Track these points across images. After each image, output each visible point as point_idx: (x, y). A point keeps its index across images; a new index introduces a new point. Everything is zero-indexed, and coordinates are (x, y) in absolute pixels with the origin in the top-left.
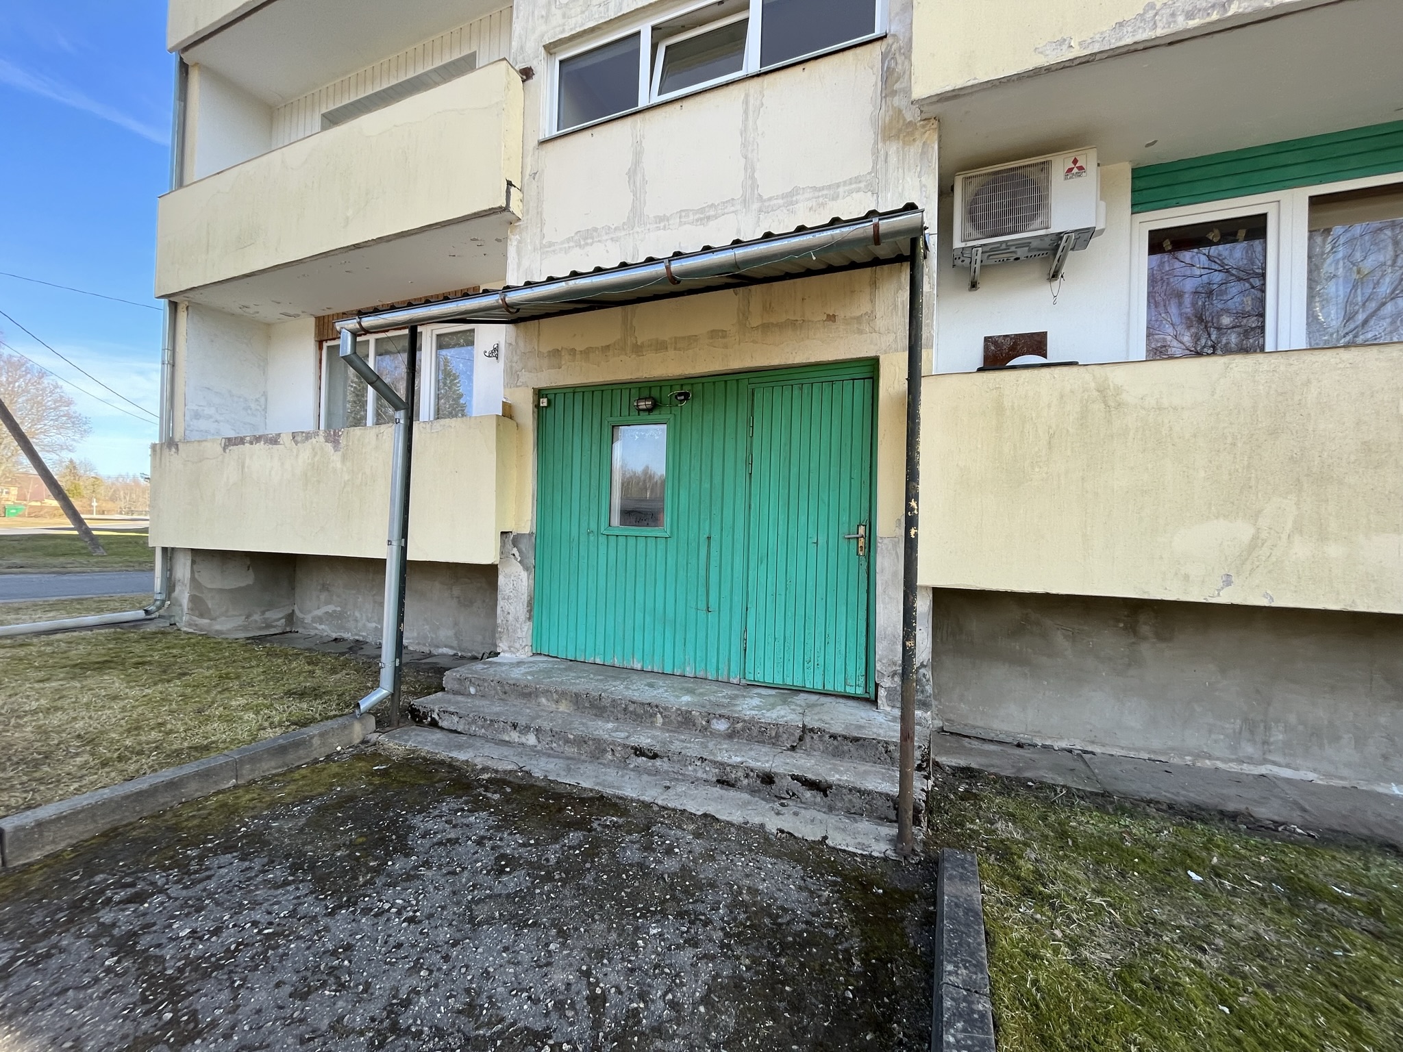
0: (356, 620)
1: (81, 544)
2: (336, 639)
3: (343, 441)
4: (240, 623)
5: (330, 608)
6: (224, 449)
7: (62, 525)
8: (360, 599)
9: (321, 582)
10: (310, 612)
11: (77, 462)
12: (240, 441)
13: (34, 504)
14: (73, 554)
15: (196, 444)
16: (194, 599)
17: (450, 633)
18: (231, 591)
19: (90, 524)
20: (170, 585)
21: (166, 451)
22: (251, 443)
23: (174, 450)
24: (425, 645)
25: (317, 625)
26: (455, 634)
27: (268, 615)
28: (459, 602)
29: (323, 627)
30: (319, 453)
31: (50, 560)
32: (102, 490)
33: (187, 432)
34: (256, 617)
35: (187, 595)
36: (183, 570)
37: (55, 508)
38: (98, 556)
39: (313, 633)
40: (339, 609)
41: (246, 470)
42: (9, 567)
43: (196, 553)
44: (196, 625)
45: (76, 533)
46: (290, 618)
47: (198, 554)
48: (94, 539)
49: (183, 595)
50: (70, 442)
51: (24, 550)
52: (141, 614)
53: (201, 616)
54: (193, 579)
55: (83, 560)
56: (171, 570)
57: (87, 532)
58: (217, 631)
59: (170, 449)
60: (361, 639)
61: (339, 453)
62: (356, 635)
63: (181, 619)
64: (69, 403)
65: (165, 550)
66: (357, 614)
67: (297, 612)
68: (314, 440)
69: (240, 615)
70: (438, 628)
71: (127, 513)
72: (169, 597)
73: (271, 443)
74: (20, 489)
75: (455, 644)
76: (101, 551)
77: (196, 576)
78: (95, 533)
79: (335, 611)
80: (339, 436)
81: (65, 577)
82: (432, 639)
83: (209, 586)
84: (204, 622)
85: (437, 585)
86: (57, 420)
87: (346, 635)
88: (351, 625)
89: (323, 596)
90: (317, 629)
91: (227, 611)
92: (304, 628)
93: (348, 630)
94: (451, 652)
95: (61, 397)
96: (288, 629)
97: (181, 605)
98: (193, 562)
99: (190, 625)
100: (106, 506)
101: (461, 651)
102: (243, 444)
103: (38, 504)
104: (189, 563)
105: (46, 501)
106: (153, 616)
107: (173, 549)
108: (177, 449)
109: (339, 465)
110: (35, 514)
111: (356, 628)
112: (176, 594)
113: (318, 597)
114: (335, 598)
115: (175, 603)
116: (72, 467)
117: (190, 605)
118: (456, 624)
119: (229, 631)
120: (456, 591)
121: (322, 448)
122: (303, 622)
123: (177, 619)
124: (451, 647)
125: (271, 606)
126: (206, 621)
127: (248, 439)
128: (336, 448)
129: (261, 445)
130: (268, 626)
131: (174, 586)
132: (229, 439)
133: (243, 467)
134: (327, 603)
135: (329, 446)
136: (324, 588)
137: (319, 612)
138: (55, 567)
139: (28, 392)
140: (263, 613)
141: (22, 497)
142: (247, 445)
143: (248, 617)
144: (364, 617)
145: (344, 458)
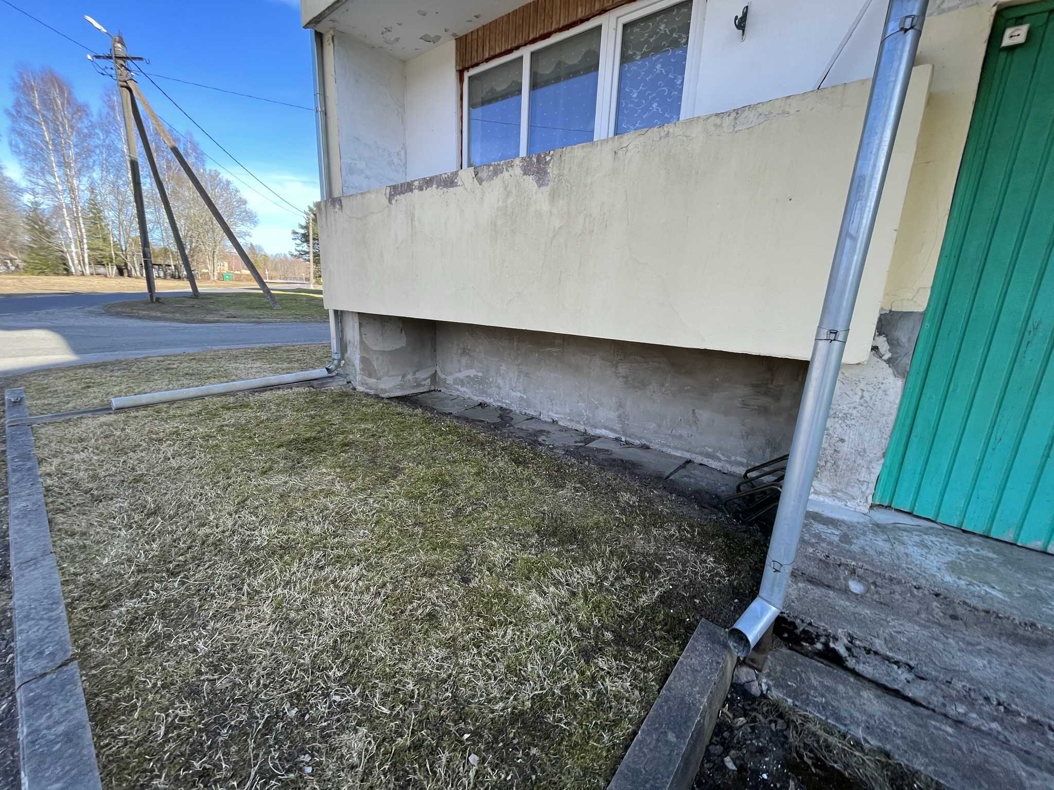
0: (499, 387)
1: (265, 300)
2: (480, 404)
3: (552, 170)
4: (398, 382)
5: (472, 373)
6: (390, 200)
7: (252, 286)
8: (503, 367)
9: (461, 346)
10: (451, 374)
11: (254, 244)
12: (408, 187)
13: (236, 272)
14: (262, 308)
15: (359, 198)
16: (364, 360)
17: (613, 415)
18: (390, 352)
19: (269, 286)
20: (343, 347)
21: (330, 208)
22: (421, 189)
23: (338, 206)
24: (578, 422)
25: (459, 387)
26: (619, 417)
27: (418, 375)
28: (626, 382)
29: (464, 389)
30: (514, 191)
31: (250, 312)
32: (269, 263)
33: (345, 189)
34: (410, 377)
35: (358, 357)
36: (352, 331)
37: (248, 275)
38: (276, 309)
39: (455, 393)
40: (480, 374)
41: (417, 223)
42: (228, 317)
43: (361, 315)
44: (367, 384)
45: (261, 292)
46: (434, 377)
47: (364, 317)
48: (272, 296)
49: (355, 355)
50: (249, 230)
51: (234, 304)
52: (324, 373)
53: (370, 376)
54: (361, 341)
55: (268, 312)
56: (342, 331)
57: (268, 291)
58: (382, 389)
59: (334, 206)
60: (504, 406)
61: (546, 189)
62: (499, 401)
63: (355, 378)
64: (245, 202)
65: (336, 312)
66: (500, 381)
67: (439, 372)
68: (506, 174)
69: (398, 375)
70: (597, 408)
71: (283, 279)
72: (343, 358)
73: (446, 186)
74: (229, 263)
75: (618, 427)
76: (278, 306)
77: (364, 339)
78: (272, 292)
79: (476, 376)
80: (547, 163)
81: (261, 326)
82: (588, 418)
83: (374, 348)
84: (372, 381)
85: (598, 361)
86: (240, 215)
87: (488, 400)
88: (493, 390)
89: (464, 360)
90: (458, 390)
91: (388, 371)
92: (446, 388)
93: (490, 396)
94: (612, 435)
95: (240, 198)
96: (433, 388)
97: (354, 365)
98: (361, 325)
99: (362, 384)
100: (274, 274)
101: (625, 435)
102: (411, 190)
103: (239, 273)
104: (357, 325)
105: (243, 271)
106: (334, 374)
107: (342, 311)
108: (341, 205)
109: (546, 207)
110: (239, 278)
111: (499, 394)
112: (348, 355)
113: (459, 361)
114: (476, 363)
115: (349, 363)
116: (252, 247)
117: (362, 366)
118: (620, 406)
119: (391, 390)
120: (623, 369)
121: (518, 184)
122: (445, 382)
123: (352, 377)
124: (612, 430)
125: (419, 367)
126: (374, 380)
127: (416, 183)
128: (541, 182)
129: (433, 190)
130: (419, 385)
131: (346, 347)
132: (394, 188)
133: (412, 220)
134: (469, 367)
135: (530, 181)
136: (465, 352)
137: (461, 375)
138: (253, 317)
139: (223, 195)
140: (414, 374)
141: (230, 268)
142: (416, 191)
143: (403, 377)
144: (508, 386)
145: (554, 196)
